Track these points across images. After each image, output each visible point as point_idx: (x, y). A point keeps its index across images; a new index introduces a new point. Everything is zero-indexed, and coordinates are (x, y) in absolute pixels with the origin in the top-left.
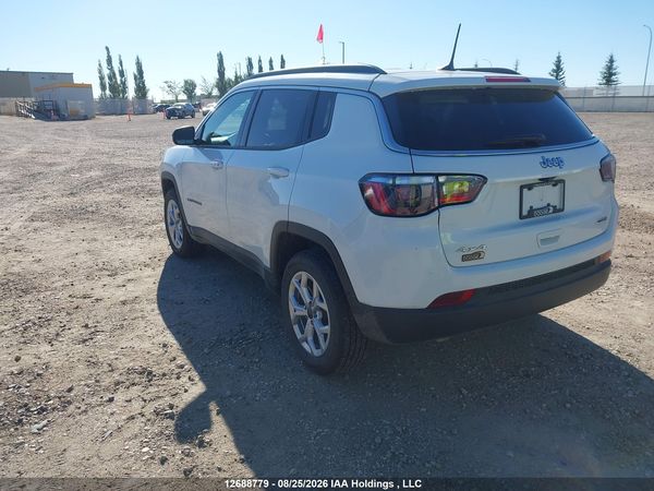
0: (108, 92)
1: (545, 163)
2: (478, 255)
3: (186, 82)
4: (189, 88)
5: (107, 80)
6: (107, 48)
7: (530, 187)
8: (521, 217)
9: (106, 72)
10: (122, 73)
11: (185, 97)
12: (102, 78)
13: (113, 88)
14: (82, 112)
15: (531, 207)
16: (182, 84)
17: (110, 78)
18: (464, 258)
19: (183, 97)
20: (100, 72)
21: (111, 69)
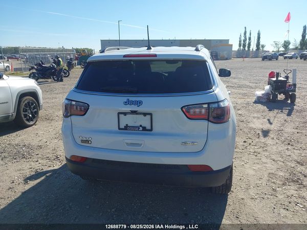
0: (242, 47)
1: (127, 103)
2: (87, 141)
3: (285, 42)
4: (286, 45)
5: (242, 42)
6: (245, 28)
7: (125, 114)
8: (119, 129)
9: (243, 38)
10: (250, 39)
11: (283, 49)
12: (240, 41)
13: (244, 46)
14: (226, 56)
15: (127, 125)
16: (283, 43)
17: (244, 41)
18: (83, 141)
19: (282, 49)
20: (240, 39)
21: (245, 37)
